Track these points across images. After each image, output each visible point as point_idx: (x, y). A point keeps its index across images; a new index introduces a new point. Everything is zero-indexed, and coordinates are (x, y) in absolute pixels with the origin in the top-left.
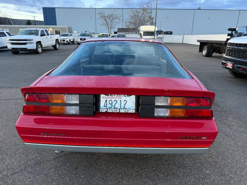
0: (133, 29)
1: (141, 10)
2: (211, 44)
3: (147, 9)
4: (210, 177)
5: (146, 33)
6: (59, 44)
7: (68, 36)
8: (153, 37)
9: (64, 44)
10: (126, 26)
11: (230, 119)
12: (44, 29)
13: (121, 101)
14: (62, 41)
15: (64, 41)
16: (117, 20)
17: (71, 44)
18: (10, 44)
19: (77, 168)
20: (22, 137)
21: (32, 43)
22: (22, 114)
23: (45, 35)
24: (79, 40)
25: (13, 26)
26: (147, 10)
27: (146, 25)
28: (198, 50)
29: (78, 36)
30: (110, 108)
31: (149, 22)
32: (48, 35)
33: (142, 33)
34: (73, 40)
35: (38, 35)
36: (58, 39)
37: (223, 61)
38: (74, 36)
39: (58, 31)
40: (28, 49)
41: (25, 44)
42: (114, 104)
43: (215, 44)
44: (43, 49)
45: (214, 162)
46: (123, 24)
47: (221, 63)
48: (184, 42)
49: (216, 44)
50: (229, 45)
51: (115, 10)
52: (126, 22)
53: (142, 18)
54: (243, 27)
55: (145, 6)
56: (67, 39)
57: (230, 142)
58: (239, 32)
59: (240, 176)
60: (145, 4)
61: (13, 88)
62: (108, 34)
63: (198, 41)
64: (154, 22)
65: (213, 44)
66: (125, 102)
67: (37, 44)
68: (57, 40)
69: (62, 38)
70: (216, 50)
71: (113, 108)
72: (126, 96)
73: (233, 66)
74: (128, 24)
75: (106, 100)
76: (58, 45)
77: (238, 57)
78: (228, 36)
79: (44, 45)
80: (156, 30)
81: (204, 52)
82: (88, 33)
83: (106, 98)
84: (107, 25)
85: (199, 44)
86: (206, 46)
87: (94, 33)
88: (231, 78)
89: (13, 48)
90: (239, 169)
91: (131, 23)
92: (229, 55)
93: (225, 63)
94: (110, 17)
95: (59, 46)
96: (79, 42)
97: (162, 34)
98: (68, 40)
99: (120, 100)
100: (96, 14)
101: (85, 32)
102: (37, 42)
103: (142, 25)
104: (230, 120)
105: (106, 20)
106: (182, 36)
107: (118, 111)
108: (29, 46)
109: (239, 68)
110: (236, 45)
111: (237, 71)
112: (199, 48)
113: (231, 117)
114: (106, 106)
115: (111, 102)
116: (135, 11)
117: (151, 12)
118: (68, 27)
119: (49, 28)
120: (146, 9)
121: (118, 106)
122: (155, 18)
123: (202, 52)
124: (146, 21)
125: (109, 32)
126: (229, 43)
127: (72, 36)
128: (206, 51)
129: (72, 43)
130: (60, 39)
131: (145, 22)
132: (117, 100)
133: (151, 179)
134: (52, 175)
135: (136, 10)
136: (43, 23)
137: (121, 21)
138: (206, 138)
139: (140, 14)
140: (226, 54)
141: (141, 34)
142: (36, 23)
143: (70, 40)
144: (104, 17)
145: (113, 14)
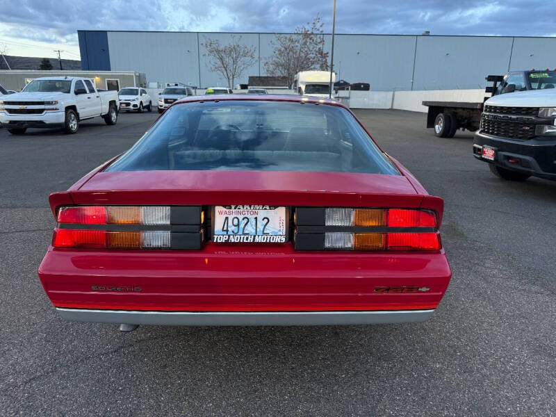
0: (284, 78)
1: (301, 37)
2: (454, 110)
3: (312, 34)
4: (442, 376)
5: (312, 87)
6: (117, 113)
7: (137, 94)
8: (328, 95)
9: (128, 112)
10: (268, 71)
11: (488, 263)
12: (83, 79)
13: (256, 218)
14: (124, 105)
15: (128, 104)
16: (247, 59)
17: (143, 112)
18: (5, 111)
19: (165, 366)
20: (52, 297)
21: (56, 109)
22: (51, 248)
23: (85, 92)
24: (162, 103)
25: (10, 72)
26: (312, 36)
27: (311, 69)
28: (426, 123)
29: (160, 94)
30: (235, 234)
31: (318, 64)
32: (92, 91)
33: (303, 88)
34: (148, 103)
35: (69, 92)
36: (114, 101)
37: (475, 145)
38: (151, 95)
39: (115, 84)
40: (47, 122)
41: (40, 111)
42: (242, 226)
43: (460, 110)
44: (81, 122)
45: (452, 347)
46: (262, 69)
47: (472, 150)
48: (395, 107)
49: (464, 109)
50: (486, 110)
51: (241, 36)
52: (267, 63)
53: (303, 55)
54: (518, 73)
55: (309, 28)
56: (134, 100)
57: (485, 307)
58: (509, 83)
59: (503, 372)
60: (308, 23)
61: (18, 207)
62: (228, 89)
63: (425, 103)
64: (329, 64)
65: (458, 111)
66: (266, 220)
67: (66, 112)
68: (112, 103)
69: (124, 98)
70: (463, 123)
71: (241, 232)
72: (268, 208)
73: (496, 155)
74: (271, 67)
75: (227, 218)
76: (114, 115)
77: (506, 136)
78: (486, 92)
79: (84, 112)
80: (334, 80)
81: (438, 128)
82: (182, 87)
83: (226, 213)
84: (223, 69)
85: (426, 109)
86: (441, 114)
87: (195, 88)
88: (494, 180)
89: (11, 122)
90: (502, 359)
91: (278, 65)
92: (488, 132)
93: (479, 150)
94: (230, 51)
95: (117, 115)
96: (163, 108)
97: (348, 89)
98: (138, 103)
99: (254, 216)
100: (200, 46)
101: (176, 85)
102: (67, 108)
103: (303, 69)
104: (487, 265)
105: (221, 59)
106: (391, 94)
107: (251, 240)
108: (49, 117)
109: (509, 158)
110: (502, 109)
111: (505, 165)
112: (426, 118)
113: (489, 259)
114: (227, 231)
115: (236, 222)
116: (286, 38)
117: (322, 41)
118: (137, 74)
119: (93, 76)
120: (310, 34)
121: (250, 229)
122: (330, 54)
123: (434, 127)
124: (311, 60)
125: (229, 85)
126: (487, 106)
127: (146, 93)
128: (442, 125)
129: (146, 110)
130: (120, 100)
131: (310, 64)
132: (249, 216)
133: (322, 383)
134: (113, 381)
135: (288, 36)
136: (80, 65)
137: (256, 61)
138: (428, 289)
139: (299, 45)
140: (481, 129)
141: (300, 88)
142: (62, 64)
143: (141, 103)
144: (218, 51)
145: (238, 46)
